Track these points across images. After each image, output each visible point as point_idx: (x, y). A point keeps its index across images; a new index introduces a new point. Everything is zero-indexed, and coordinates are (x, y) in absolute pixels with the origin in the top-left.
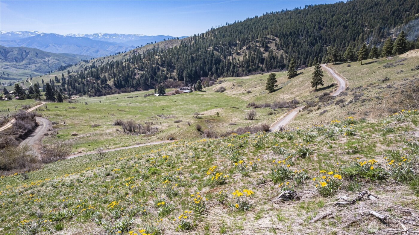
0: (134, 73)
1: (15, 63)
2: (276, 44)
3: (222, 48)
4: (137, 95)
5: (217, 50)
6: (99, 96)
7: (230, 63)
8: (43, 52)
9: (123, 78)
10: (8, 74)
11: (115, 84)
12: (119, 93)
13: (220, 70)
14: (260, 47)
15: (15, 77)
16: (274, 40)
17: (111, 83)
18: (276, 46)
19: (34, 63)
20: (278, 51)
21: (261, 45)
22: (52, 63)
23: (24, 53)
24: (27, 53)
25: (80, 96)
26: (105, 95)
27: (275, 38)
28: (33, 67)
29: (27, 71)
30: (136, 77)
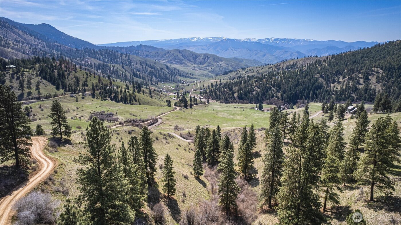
0: (253, 90)
1: (199, 65)
2: (378, 77)
3: (328, 75)
4: (246, 107)
5: (323, 77)
6: (226, 103)
7: (327, 91)
8: (218, 58)
9: (244, 92)
10: (193, 74)
11: (238, 96)
12: (238, 103)
13: (316, 95)
14: (361, 78)
15: (196, 77)
16: (378, 72)
17: (236, 95)
18: (376, 79)
19: (211, 66)
20: (376, 84)
21: (362, 77)
22: (223, 66)
23: (207, 58)
24: (209, 58)
25: (217, 101)
26: (230, 103)
27: (381, 71)
28: (210, 69)
29: (206, 72)
30: (253, 93)
